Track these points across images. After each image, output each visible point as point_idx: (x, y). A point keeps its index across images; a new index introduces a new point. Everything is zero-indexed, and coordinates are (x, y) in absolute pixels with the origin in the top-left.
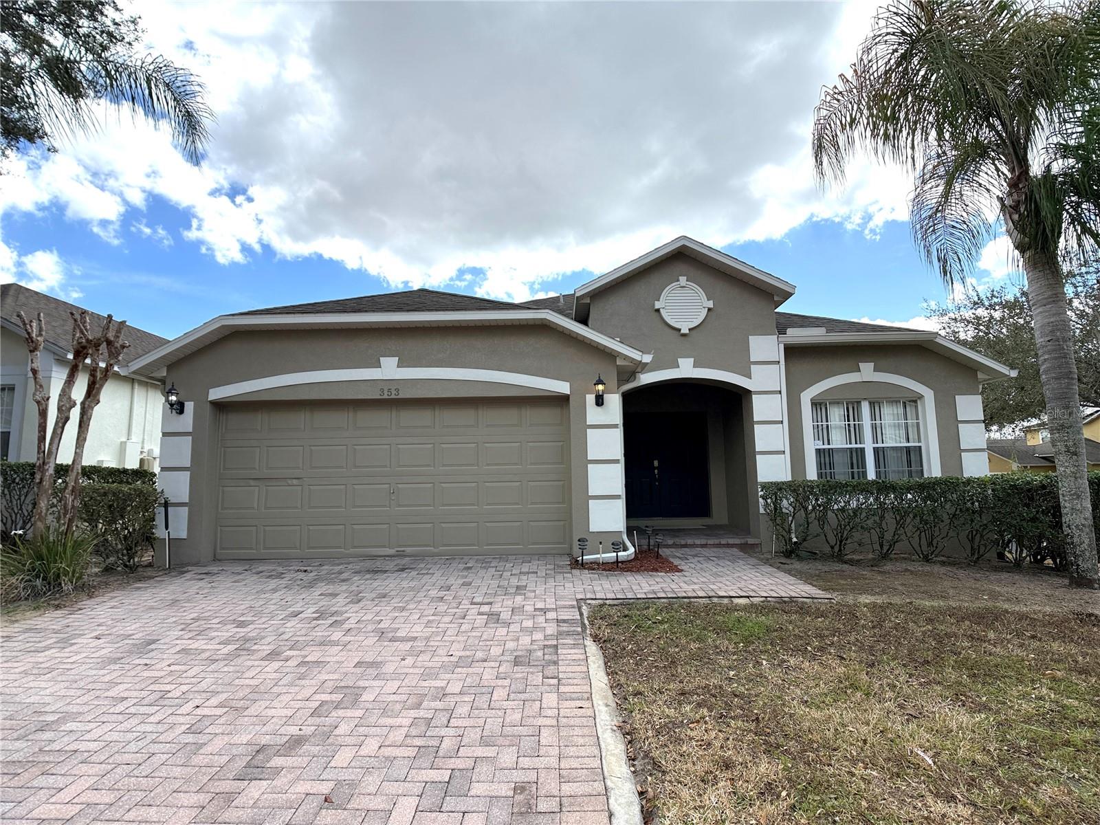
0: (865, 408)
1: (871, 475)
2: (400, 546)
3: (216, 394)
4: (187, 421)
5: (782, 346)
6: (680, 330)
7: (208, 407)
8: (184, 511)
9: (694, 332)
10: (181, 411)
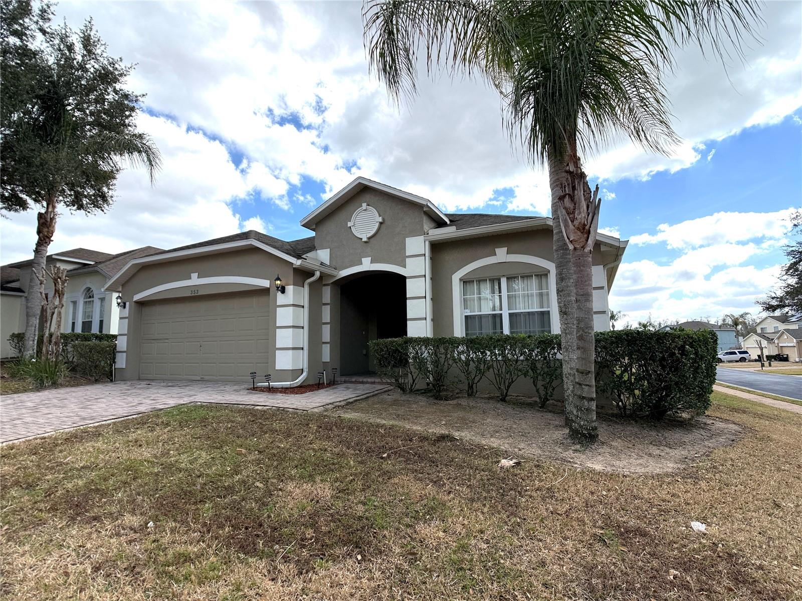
0: (504, 281)
1: (506, 331)
2: (202, 375)
3: (137, 297)
4: (126, 312)
5: (427, 243)
6: (362, 239)
7: (133, 303)
8: (125, 354)
9: (372, 240)
10: (124, 307)
